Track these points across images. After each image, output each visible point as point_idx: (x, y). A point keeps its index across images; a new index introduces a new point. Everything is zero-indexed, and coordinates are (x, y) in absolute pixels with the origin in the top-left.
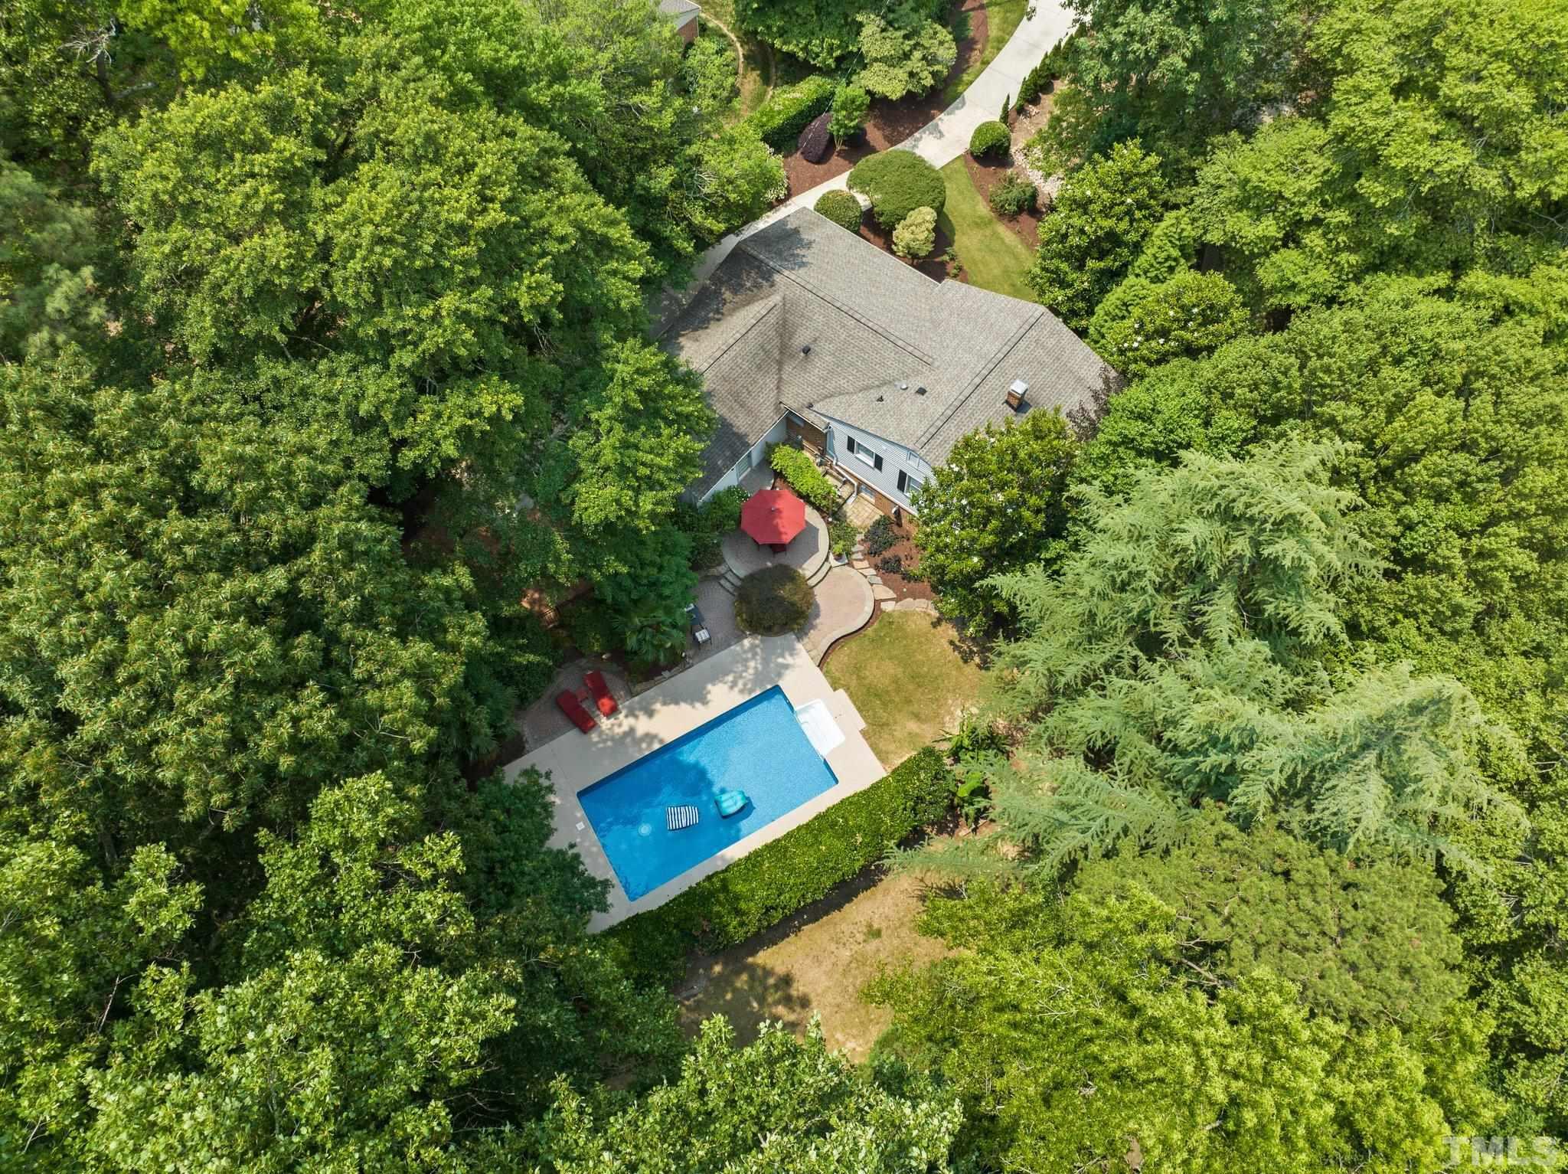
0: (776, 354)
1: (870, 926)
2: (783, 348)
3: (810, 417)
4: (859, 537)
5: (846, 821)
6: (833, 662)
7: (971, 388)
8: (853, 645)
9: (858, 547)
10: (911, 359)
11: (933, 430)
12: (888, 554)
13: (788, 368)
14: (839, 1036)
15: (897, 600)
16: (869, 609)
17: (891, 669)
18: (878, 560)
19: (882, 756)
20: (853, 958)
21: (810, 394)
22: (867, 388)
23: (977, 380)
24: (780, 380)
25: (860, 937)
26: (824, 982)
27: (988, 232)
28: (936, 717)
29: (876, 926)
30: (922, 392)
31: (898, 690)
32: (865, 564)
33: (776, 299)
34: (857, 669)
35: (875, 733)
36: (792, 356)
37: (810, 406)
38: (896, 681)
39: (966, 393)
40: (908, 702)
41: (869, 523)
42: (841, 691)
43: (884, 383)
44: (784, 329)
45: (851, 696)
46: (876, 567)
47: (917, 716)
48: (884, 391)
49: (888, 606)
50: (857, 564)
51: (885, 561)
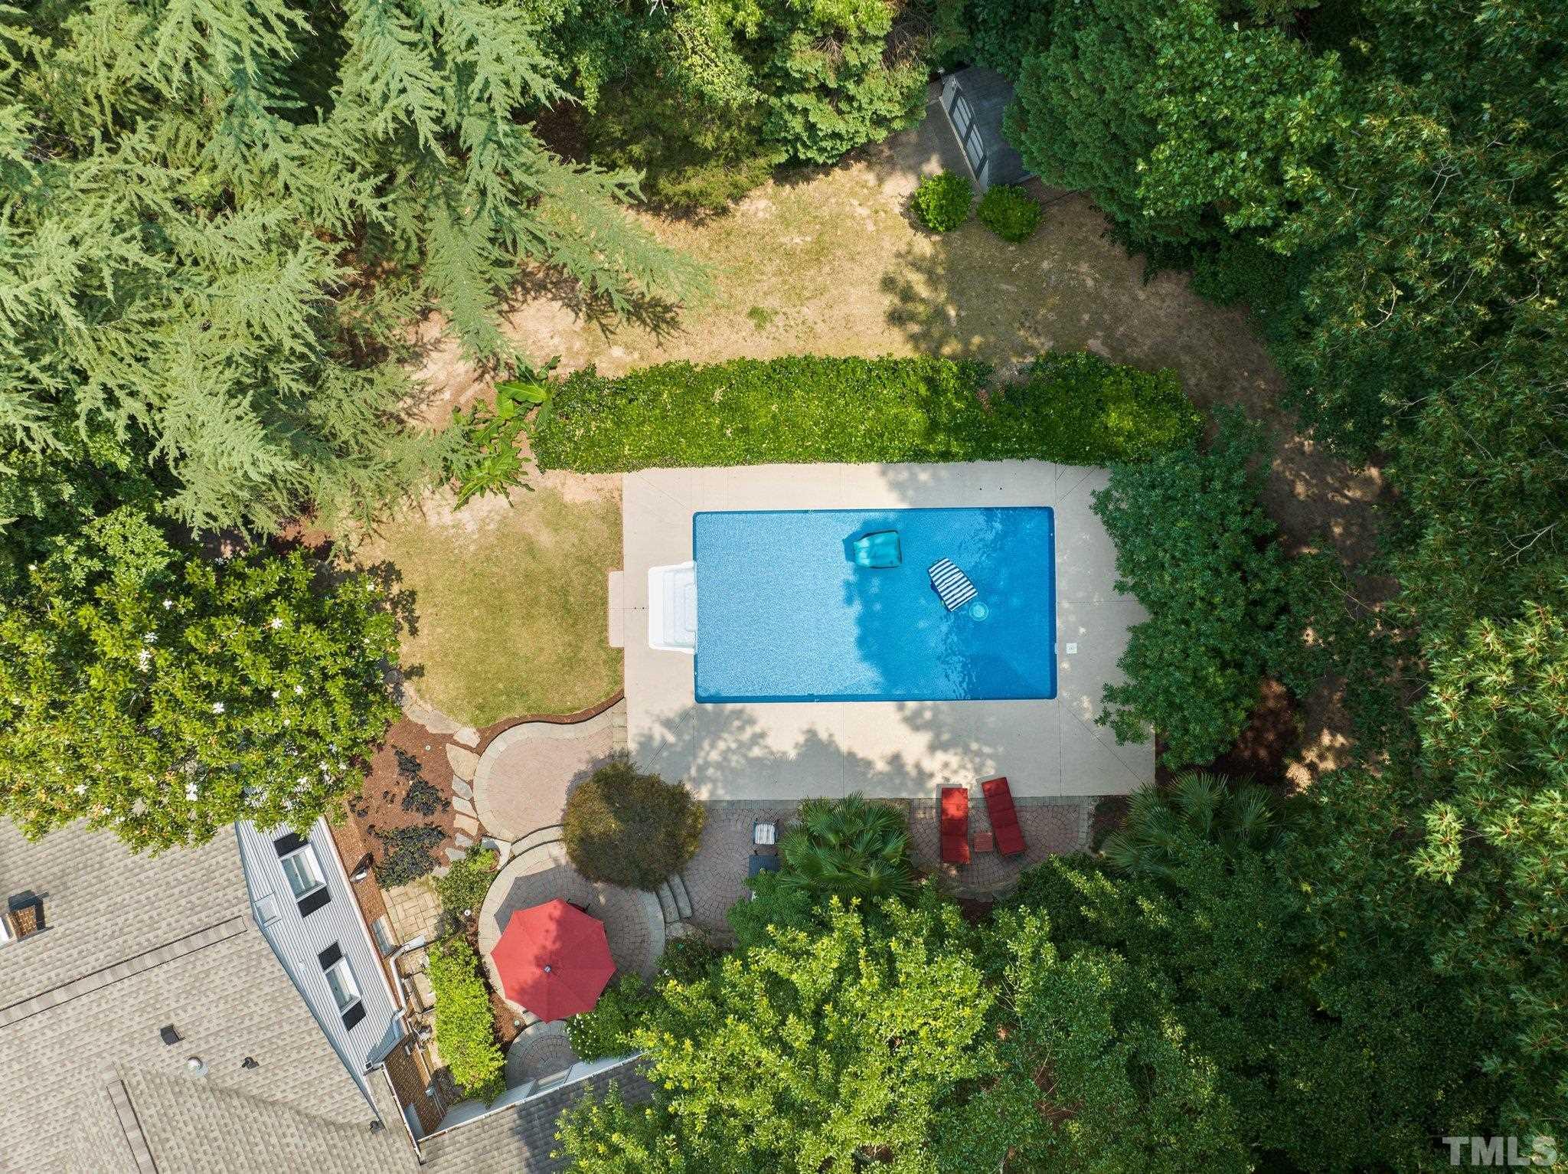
1: (759, 326)
3: (389, 1107)
4: (441, 872)
5: (722, 427)
6: (600, 691)
7: (80, 988)
8: (554, 703)
9: (453, 855)
10: (149, 1114)
11: (198, 941)
12: (418, 819)
14: (870, 227)
15: (449, 738)
16: (499, 745)
17: (523, 638)
18: (436, 818)
19: (613, 517)
20: (803, 300)
21: (363, 1149)
22: (259, 1102)
23: (59, 996)
25: (779, 320)
26: (855, 293)
28: (505, 534)
29: (752, 323)
30: (170, 1035)
31: (535, 601)
32: (460, 822)
34: (571, 663)
35: (602, 551)
37: (376, 1126)
38: (528, 617)
39: (95, 982)
40: (530, 577)
41: (411, 888)
42: (614, 642)
43: (226, 1093)
45: (605, 628)
46: (447, 804)
47: (531, 550)
48: (234, 1076)
49: (468, 735)
50: (472, 828)
51: (428, 809)
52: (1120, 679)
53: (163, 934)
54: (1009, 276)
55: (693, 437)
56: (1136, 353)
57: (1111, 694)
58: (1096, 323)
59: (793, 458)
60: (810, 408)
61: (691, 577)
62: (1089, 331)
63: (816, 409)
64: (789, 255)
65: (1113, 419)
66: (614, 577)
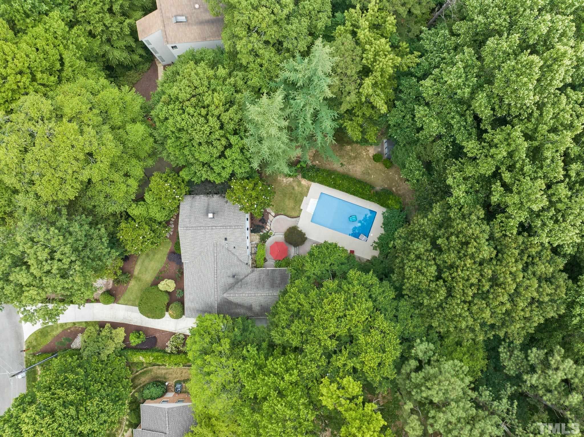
0: (239, 283)
1: (341, 166)
2: (237, 282)
3: (250, 262)
4: (261, 233)
5: (332, 181)
6: (296, 214)
7: (217, 227)
8: (288, 214)
9: (264, 231)
10: (218, 249)
12: (261, 224)
13: (241, 277)
15: (270, 213)
16: (278, 217)
17: (287, 202)
18: (264, 225)
19: (308, 188)
20: (350, 165)
21: (244, 266)
22: (233, 254)
23: (214, 228)
24: (245, 277)
25: (345, 166)
26: (358, 167)
27: (140, 275)
28: (290, 184)
30: (226, 239)
31: (291, 197)
32: (267, 227)
33: (225, 295)
34: (293, 209)
35: (305, 193)
36: (237, 279)
37: (247, 263)
38: (289, 199)
39: (220, 228)
40: (292, 193)
41: (256, 234)
42: (301, 208)
43: (229, 251)
44: (231, 287)
45: (301, 205)
46: (266, 224)
47: (293, 189)
48: (232, 248)
49: (273, 214)
50: (269, 228)
51: (263, 223)
52: (377, 240)
53: (231, 224)
54: (384, 173)
55: (327, 181)
56: (400, 193)
57: (374, 242)
58: (395, 185)
59: (340, 190)
60: (346, 184)
61: (316, 202)
62: (393, 186)
63: (347, 184)
64: (350, 156)
65: (390, 202)
66: (305, 198)
